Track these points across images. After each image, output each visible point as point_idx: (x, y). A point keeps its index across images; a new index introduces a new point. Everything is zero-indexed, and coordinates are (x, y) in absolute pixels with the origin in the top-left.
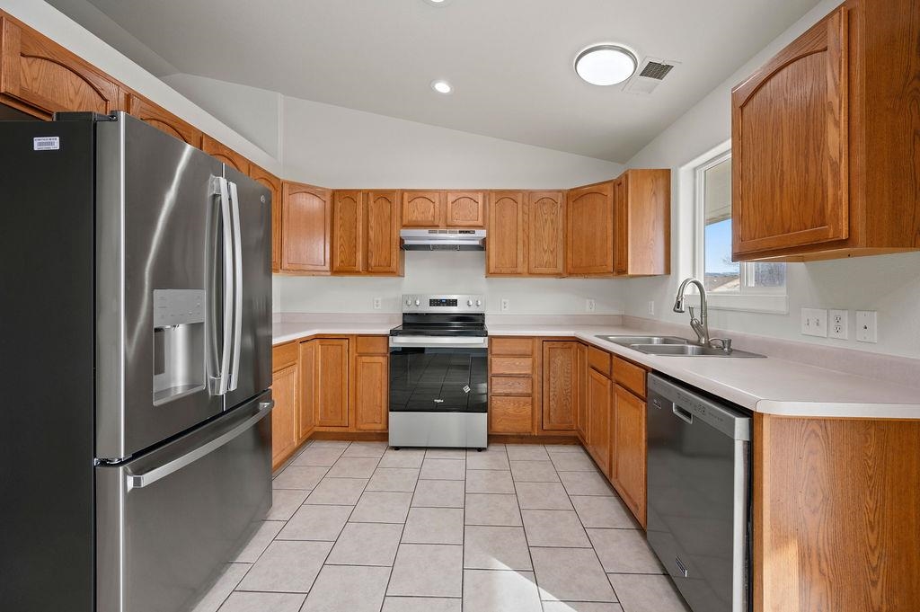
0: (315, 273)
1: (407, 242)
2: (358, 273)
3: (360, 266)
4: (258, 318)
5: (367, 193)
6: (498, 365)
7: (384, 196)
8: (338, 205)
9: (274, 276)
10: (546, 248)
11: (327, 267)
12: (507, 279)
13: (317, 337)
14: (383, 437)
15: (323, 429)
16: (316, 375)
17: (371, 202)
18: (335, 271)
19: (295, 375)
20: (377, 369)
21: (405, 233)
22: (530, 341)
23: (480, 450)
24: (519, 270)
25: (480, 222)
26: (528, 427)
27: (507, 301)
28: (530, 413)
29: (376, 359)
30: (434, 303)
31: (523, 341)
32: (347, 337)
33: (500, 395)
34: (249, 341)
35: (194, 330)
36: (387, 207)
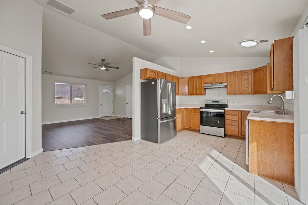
0: (185, 95)
1: (205, 88)
2: (194, 95)
3: (195, 93)
4: (174, 105)
5: (196, 77)
6: (228, 117)
7: (200, 77)
8: (190, 80)
9: (177, 96)
10: (245, 86)
11: (188, 94)
12: (233, 95)
13: (185, 108)
14: (198, 131)
15: (187, 128)
16: (185, 116)
17: (197, 79)
18: (189, 95)
19: (181, 115)
20: (198, 116)
21: (205, 85)
22: (237, 112)
23: (223, 137)
24: (237, 93)
25: (225, 81)
26: (237, 134)
27: (236, 101)
28: (237, 130)
29: (197, 114)
30: (213, 102)
31: (235, 111)
32: (191, 109)
33: (228, 125)
34: (173, 108)
35: (166, 104)
36: (201, 80)
